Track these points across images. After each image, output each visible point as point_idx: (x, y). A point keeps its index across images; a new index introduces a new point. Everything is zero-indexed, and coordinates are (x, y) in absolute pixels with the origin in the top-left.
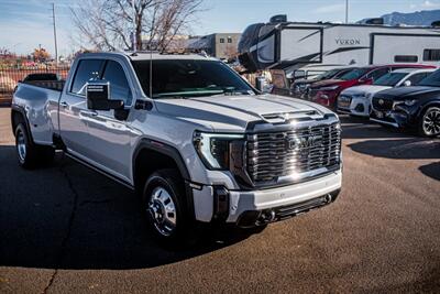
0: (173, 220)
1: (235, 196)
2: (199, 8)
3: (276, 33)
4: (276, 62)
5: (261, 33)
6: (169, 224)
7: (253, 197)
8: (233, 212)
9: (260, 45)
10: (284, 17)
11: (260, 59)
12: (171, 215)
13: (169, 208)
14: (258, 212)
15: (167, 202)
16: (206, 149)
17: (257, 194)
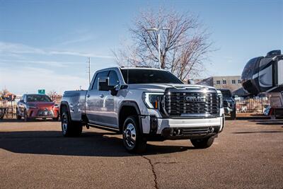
0: (134, 138)
1: (160, 121)
2: (209, 49)
3: (274, 64)
4: (274, 86)
5: (262, 64)
6: (132, 140)
7: (168, 121)
8: (159, 128)
9: (261, 73)
10: (279, 52)
11: (261, 85)
12: (134, 136)
13: (133, 132)
14: (171, 129)
15: (132, 130)
16: (147, 100)
17: (170, 120)
